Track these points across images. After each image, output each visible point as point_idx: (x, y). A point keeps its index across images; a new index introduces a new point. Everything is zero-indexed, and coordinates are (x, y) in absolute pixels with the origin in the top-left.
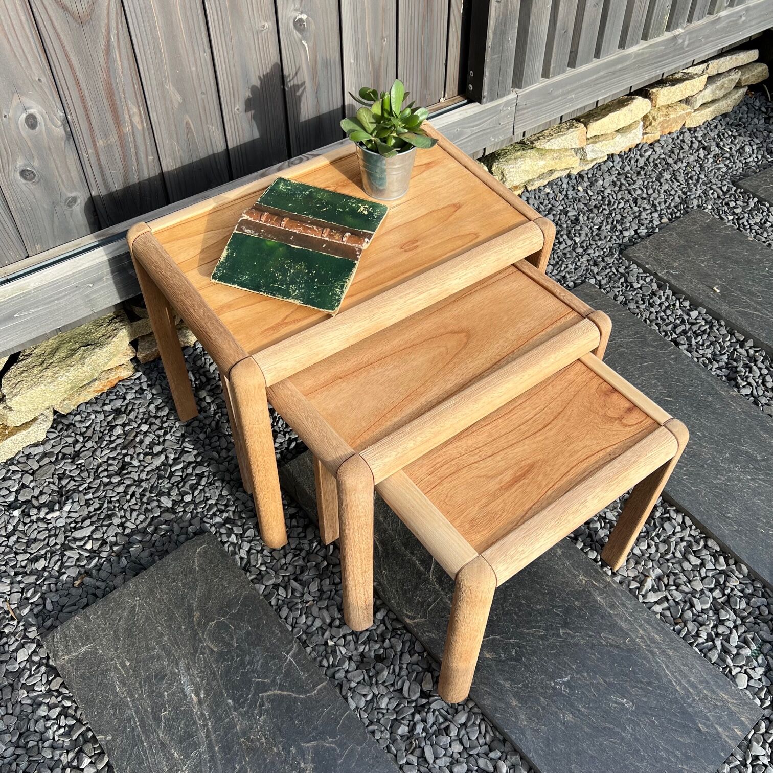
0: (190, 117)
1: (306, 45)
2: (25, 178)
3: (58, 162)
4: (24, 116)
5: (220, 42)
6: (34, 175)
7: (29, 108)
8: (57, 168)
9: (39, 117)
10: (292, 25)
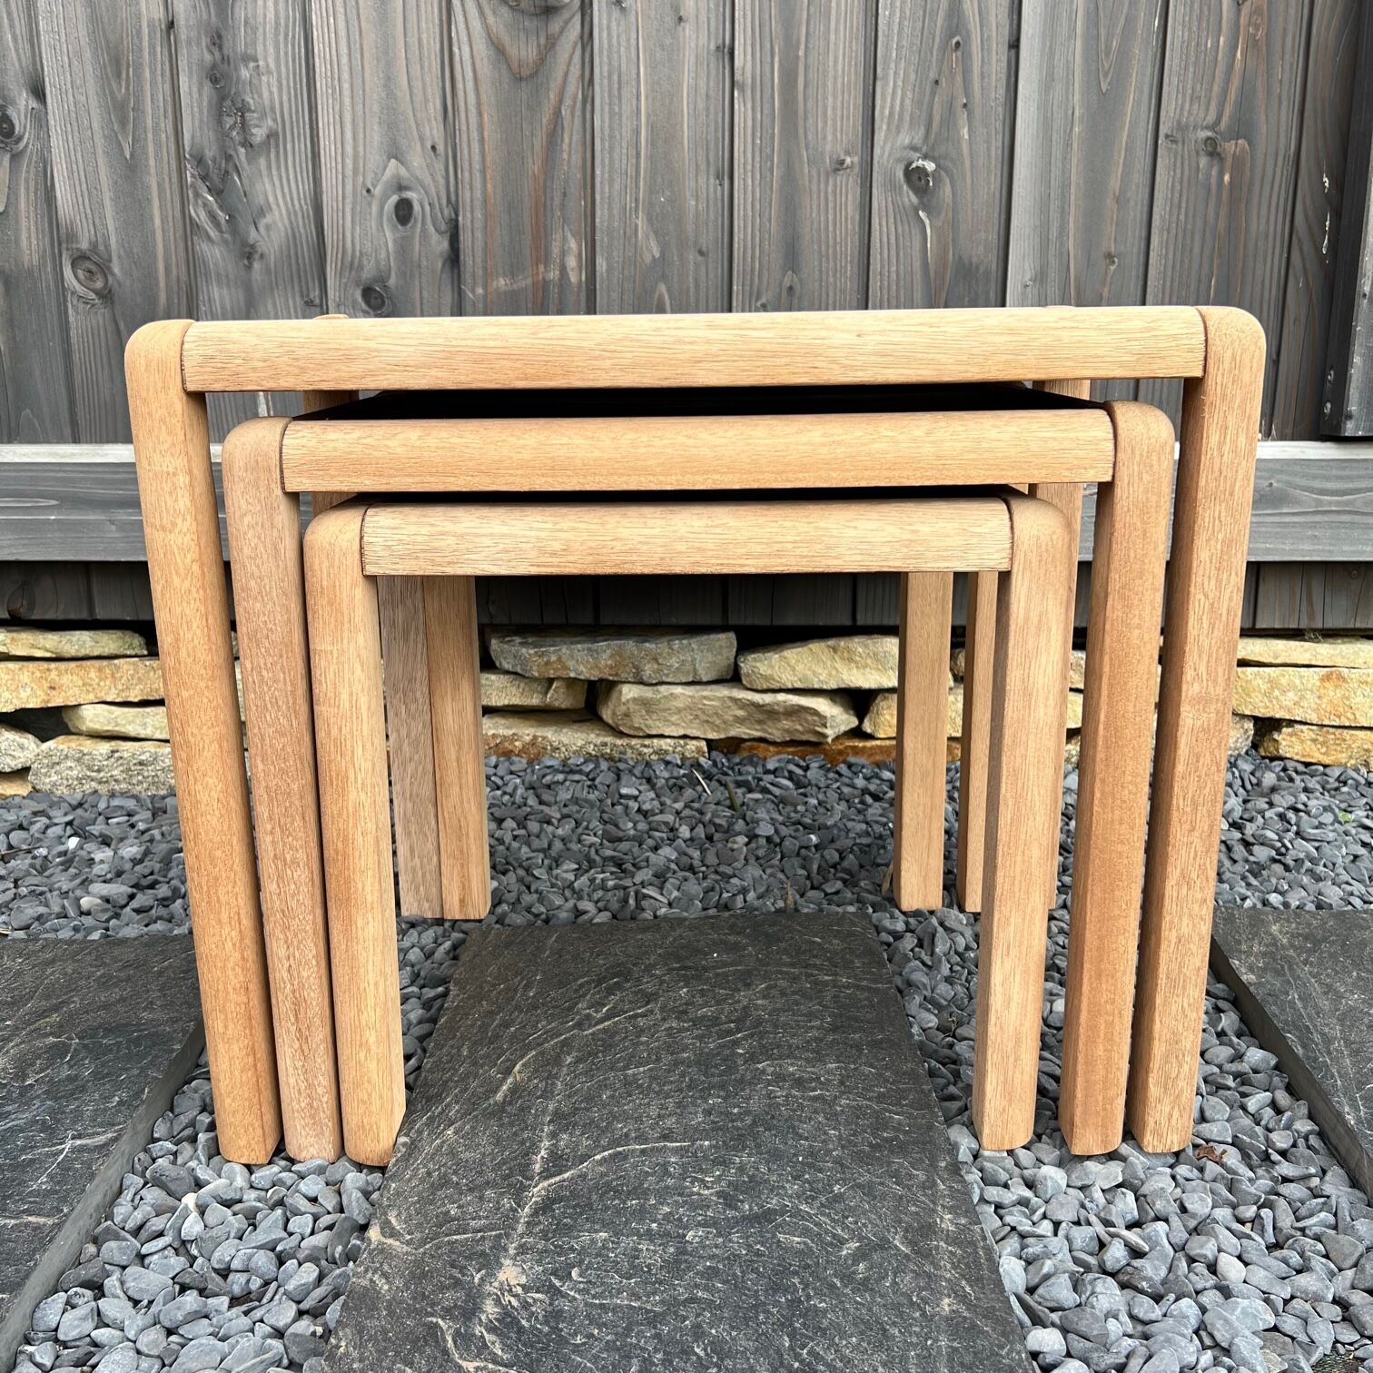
0: (669, 291)
1: (927, 222)
2: (368, 302)
3: (425, 294)
4: (394, 199)
5: (749, 167)
6: (383, 302)
7: (407, 188)
8: (422, 304)
9: (417, 207)
10: (900, 174)
